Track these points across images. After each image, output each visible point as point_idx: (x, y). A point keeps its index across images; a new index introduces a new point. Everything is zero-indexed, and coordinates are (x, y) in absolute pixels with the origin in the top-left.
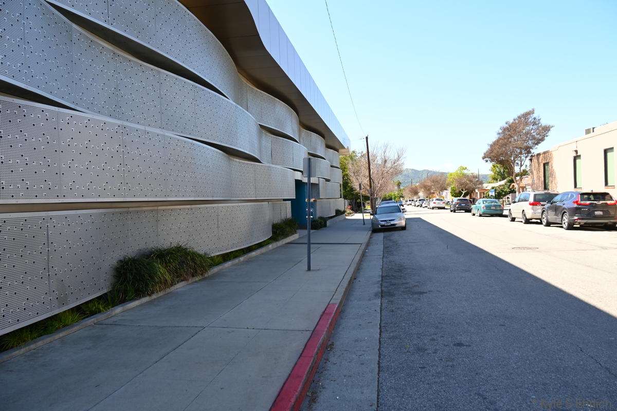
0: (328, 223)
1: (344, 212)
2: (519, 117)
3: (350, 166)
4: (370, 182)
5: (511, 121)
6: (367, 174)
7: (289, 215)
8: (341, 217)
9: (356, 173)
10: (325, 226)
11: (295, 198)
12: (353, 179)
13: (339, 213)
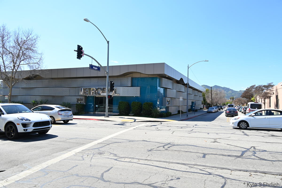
0: (198, 111)
1: (203, 109)
2: (251, 87)
3: (206, 95)
4: (212, 100)
5: (249, 87)
6: (211, 98)
7: (190, 108)
8: (202, 110)
9: (208, 97)
10: (197, 111)
11: (191, 105)
12: (207, 99)
13: (201, 109)
